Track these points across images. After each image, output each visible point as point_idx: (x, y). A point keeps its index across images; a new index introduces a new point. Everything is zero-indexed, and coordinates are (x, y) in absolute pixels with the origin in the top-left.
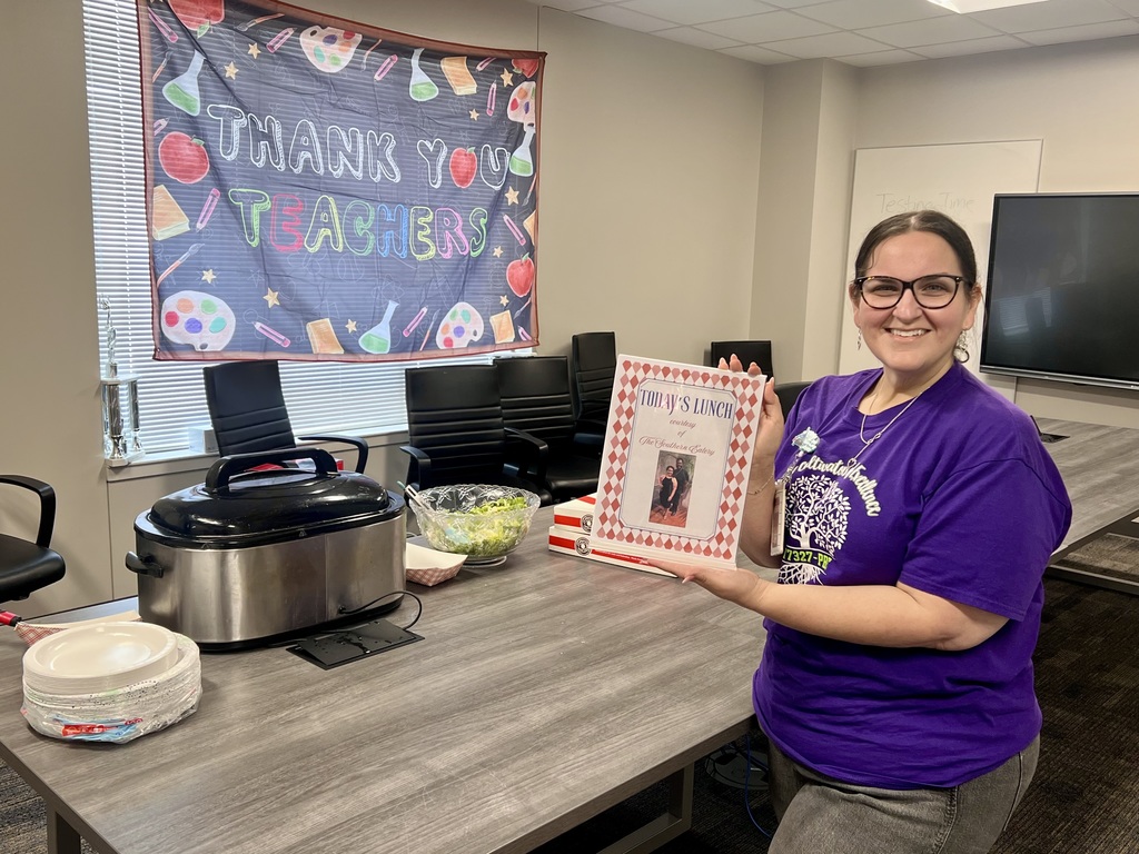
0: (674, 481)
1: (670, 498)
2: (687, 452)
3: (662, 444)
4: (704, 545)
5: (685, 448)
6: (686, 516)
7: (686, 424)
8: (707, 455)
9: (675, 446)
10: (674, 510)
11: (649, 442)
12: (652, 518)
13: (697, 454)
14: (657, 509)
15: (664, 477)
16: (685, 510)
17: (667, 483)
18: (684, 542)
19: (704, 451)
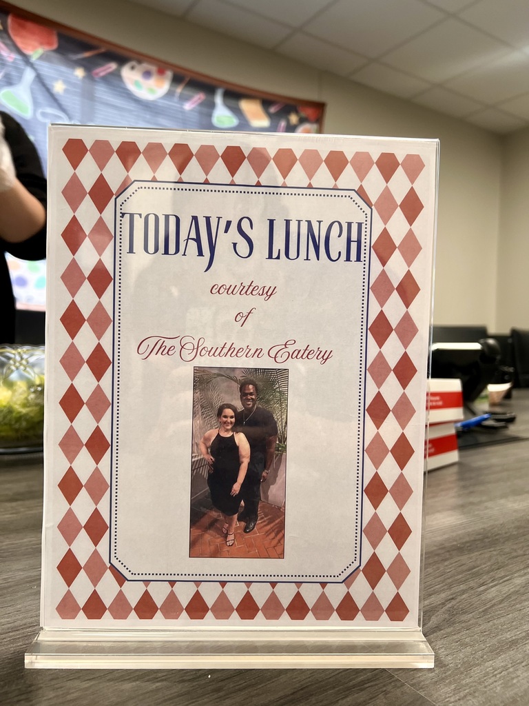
0: (241, 440)
1: (237, 487)
2: (265, 363)
3: (198, 350)
4: (335, 595)
5: (258, 352)
6: (281, 527)
7: (249, 289)
8: (315, 363)
9: (232, 351)
10: (249, 516)
11: (163, 349)
12: (196, 548)
13: (291, 364)
14: (205, 521)
15: (213, 433)
16: (278, 514)
17: (223, 450)
18: (286, 595)
19: (307, 353)
